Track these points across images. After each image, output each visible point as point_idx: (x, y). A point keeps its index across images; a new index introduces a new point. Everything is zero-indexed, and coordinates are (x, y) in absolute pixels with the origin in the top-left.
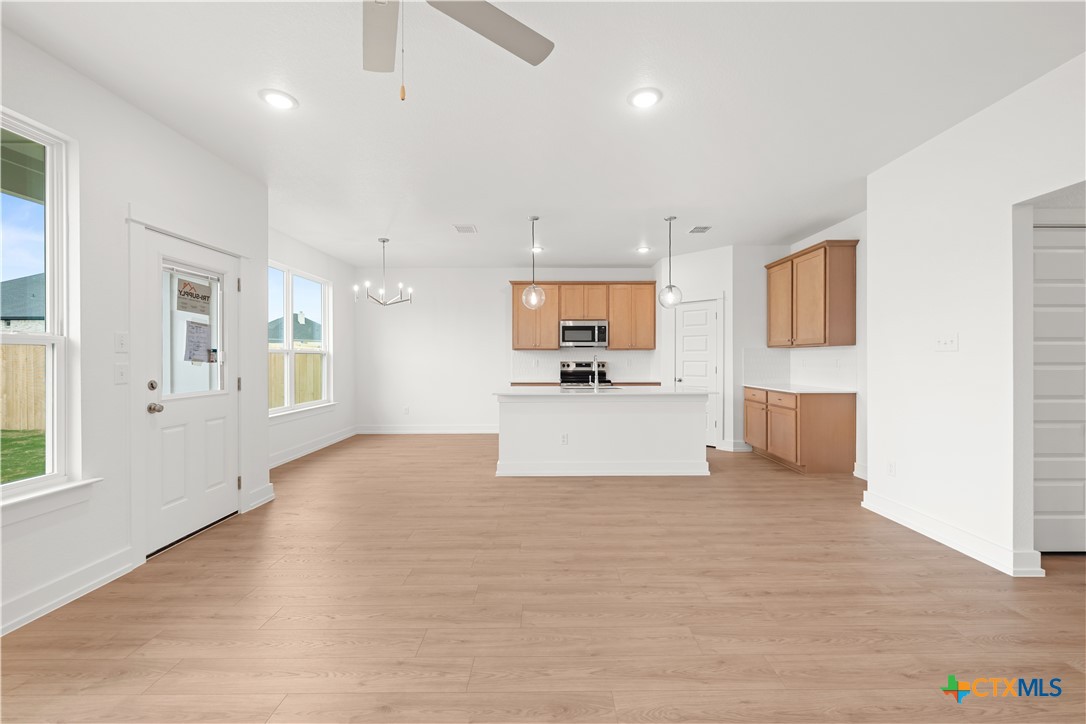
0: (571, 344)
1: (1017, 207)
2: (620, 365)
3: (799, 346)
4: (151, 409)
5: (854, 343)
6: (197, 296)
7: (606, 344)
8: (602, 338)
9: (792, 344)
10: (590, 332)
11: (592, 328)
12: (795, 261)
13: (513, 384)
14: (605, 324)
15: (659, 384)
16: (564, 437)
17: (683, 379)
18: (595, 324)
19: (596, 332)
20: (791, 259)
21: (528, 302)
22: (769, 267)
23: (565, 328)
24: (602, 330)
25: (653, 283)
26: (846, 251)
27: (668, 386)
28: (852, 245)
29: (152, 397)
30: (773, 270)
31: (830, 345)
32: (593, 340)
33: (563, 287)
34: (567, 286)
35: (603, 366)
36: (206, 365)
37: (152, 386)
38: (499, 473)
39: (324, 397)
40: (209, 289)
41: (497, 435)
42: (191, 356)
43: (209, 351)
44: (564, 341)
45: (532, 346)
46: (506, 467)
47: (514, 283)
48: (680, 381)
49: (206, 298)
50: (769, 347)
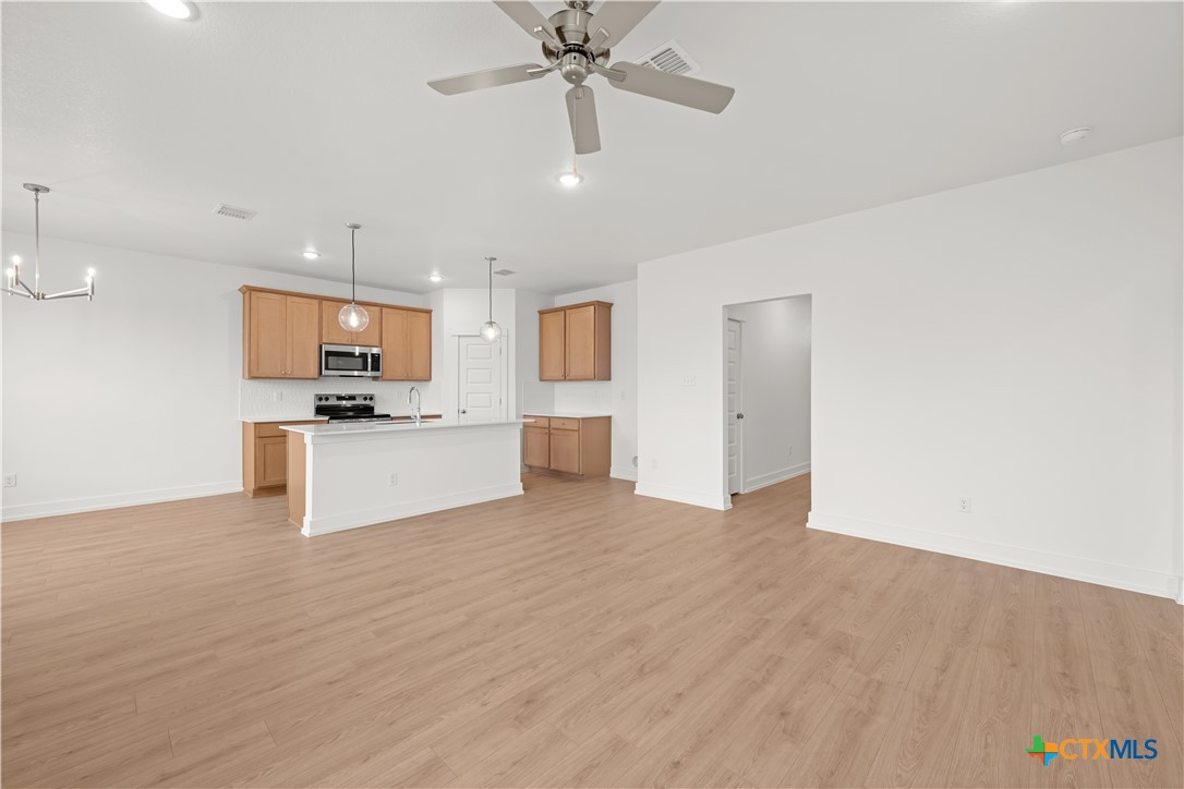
0: (335, 373)
1: (724, 306)
3: (570, 380)
5: (610, 379)
7: (378, 374)
8: (376, 367)
9: (565, 378)
10: (362, 360)
11: (364, 356)
12: (567, 312)
14: (382, 351)
15: (440, 416)
16: (393, 477)
17: (467, 410)
18: (367, 351)
19: (369, 361)
20: (564, 309)
21: (346, 323)
22: (541, 313)
23: (329, 354)
24: (376, 358)
25: (429, 312)
26: (604, 309)
27: (450, 418)
28: (609, 306)
30: (545, 316)
31: (599, 380)
32: (365, 369)
33: (325, 303)
34: (330, 303)
35: (371, 399)
44: (327, 368)
45: (280, 374)
47: (245, 289)
48: (464, 412)
50: (541, 380)
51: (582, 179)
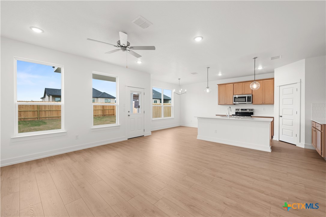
0: (237, 103)
2: (259, 110)
4: (129, 116)
6: (136, 97)
7: (251, 102)
8: (249, 101)
10: (245, 98)
11: (245, 97)
13: (216, 115)
14: (251, 95)
15: (273, 117)
17: (282, 116)
18: (247, 96)
19: (247, 99)
23: (235, 98)
24: (249, 98)
25: (273, 79)
29: (129, 114)
32: (246, 101)
33: (235, 84)
34: (236, 84)
35: (252, 110)
36: (138, 108)
37: (129, 112)
38: (198, 138)
39: (172, 116)
40: (138, 95)
41: (197, 128)
42: (135, 107)
43: (138, 106)
44: (235, 102)
45: (224, 104)
46: (200, 137)
47: (219, 85)
48: (281, 116)
49: (138, 97)
51: (202, 38)
